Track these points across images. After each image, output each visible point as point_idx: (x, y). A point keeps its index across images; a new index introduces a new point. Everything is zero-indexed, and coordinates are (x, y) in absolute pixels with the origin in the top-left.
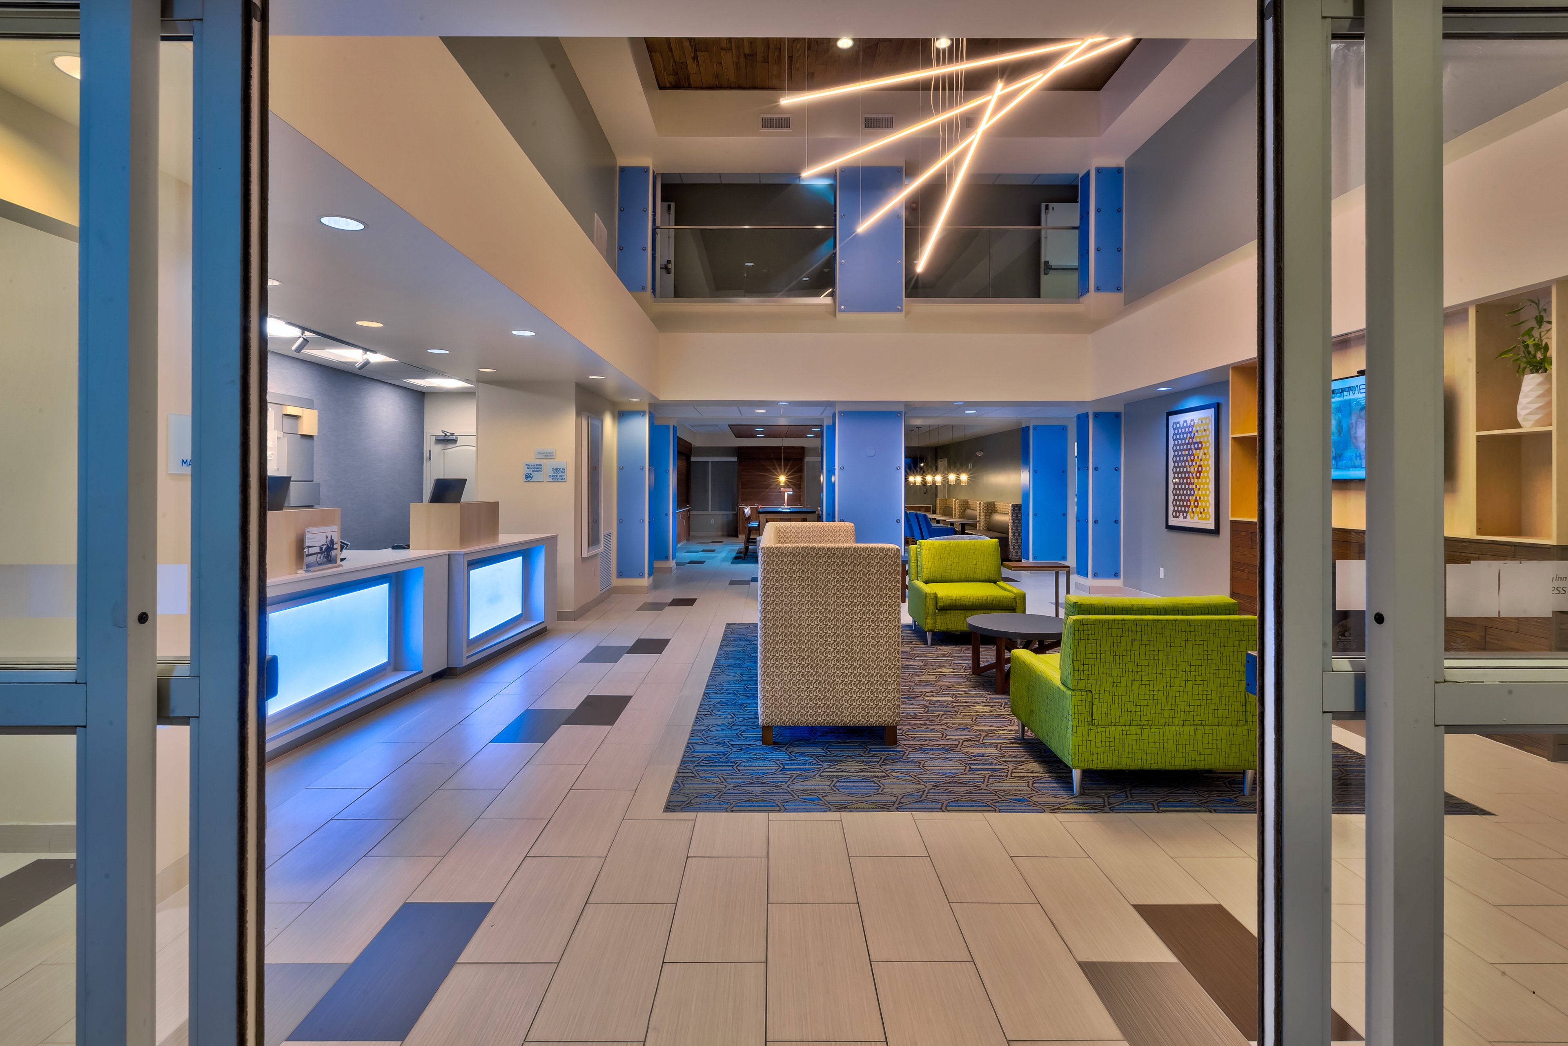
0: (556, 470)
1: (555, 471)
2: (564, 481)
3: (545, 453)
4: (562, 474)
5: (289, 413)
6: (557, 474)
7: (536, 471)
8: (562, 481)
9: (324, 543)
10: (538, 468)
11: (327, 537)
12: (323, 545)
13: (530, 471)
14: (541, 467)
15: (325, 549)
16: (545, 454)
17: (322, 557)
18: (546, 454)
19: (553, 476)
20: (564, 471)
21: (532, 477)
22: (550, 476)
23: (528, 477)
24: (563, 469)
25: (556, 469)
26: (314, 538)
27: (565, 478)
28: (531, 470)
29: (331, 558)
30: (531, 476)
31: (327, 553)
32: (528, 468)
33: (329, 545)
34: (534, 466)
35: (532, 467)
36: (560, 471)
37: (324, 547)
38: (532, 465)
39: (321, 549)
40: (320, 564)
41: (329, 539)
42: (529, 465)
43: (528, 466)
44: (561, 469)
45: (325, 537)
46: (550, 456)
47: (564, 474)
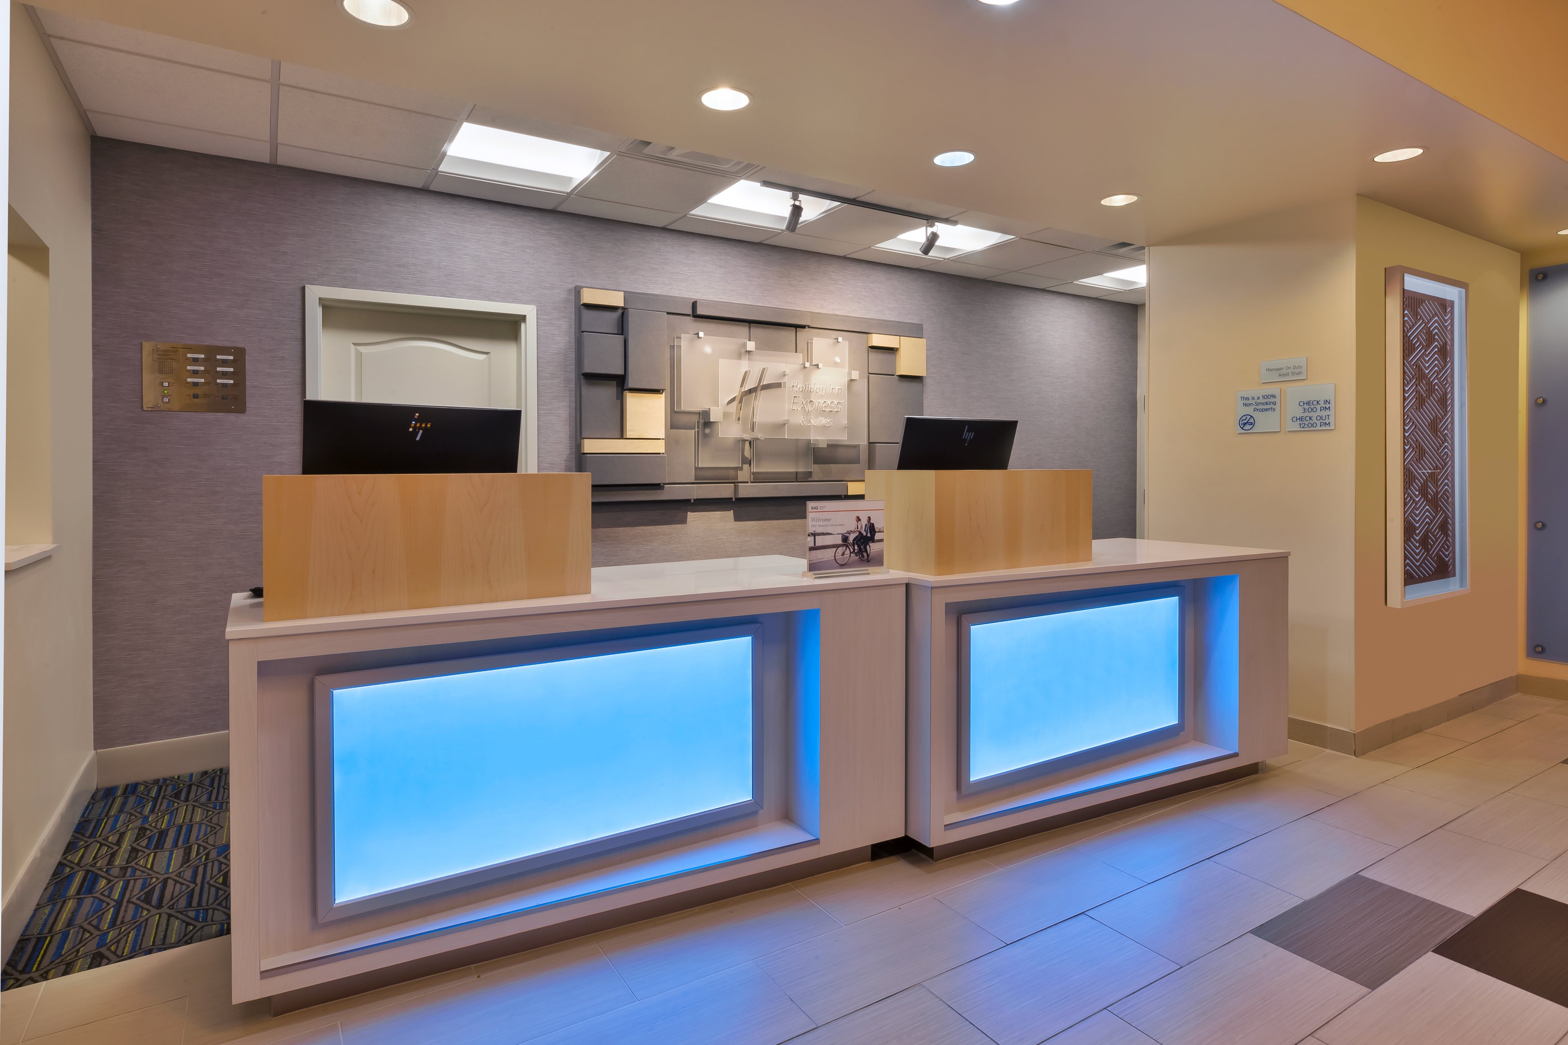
0: (1309, 405)
1: (1306, 407)
2: (1327, 427)
3: (1282, 369)
4: (1324, 413)
5: (875, 344)
6: (1310, 414)
7: (1262, 410)
8: (1323, 428)
9: (853, 529)
10: (1267, 404)
11: (858, 519)
12: (849, 532)
13: (1249, 410)
14: (1272, 400)
15: (854, 540)
16: (1282, 372)
17: (848, 552)
18: (1284, 371)
19: (1301, 419)
20: (1327, 406)
21: (1253, 424)
22: (1295, 419)
23: (1246, 423)
24: (1326, 402)
25: (1308, 403)
26: (829, 520)
27: (1332, 420)
28: (1252, 408)
29: (868, 556)
30: (1252, 421)
31: (859, 546)
32: (1245, 405)
33: (865, 534)
34: (1259, 398)
35: (1253, 402)
36: (1318, 407)
37: (852, 537)
38: (1253, 398)
39: (845, 539)
40: (842, 566)
41: (864, 522)
42: (1247, 399)
43: (1246, 401)
44: (1322, 403)
45: (855, 518)
46: (1293, 374)
47: (1327, 412)
